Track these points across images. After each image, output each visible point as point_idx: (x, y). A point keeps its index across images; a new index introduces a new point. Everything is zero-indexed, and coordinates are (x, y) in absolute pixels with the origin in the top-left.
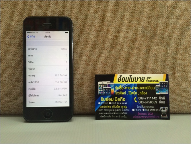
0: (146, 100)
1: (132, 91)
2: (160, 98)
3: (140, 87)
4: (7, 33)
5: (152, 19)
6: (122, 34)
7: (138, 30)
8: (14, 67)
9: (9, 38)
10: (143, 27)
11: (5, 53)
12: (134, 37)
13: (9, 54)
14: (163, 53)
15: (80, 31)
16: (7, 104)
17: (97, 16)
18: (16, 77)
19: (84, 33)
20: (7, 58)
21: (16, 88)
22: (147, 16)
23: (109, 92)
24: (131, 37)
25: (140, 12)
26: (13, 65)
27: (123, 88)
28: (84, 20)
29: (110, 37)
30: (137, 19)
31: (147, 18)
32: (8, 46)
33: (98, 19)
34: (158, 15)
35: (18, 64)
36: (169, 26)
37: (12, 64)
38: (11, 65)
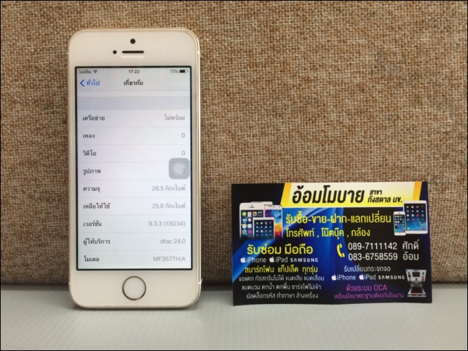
0: (369, 251)
1: (331, 226)
2: (406, 245)
3: (353, 218)
4: (16, 73)
5: (406, 32)
6: (323, 74)
7: (367, 63)
8: (37, 162)
9: (22, 87)
10: (381, 53)
11: (11, 126)
12: (356, 81)
13: (23, 128)
14: (435, 125)
15: (211, 68)
16: (20, 257)
17: (255, 24)
18: (41, 189)
19: (222, 71)
20: (18, 138)
21: (43, 216)
22: (392, 23)
23: (268, 229)
24: (346, 80)
25: (374, 13)
26: (34, 157)
27: (307, 218)
28: (220, 36)
29: (290, 82)
30: (364, 33)
31: (392, 29)
32: (18, 107)
33: (260, 34)
34: (423, 21)
35: (46, 155)
36: (452, 51)
37: (32, 153)
38: (29, 156)
